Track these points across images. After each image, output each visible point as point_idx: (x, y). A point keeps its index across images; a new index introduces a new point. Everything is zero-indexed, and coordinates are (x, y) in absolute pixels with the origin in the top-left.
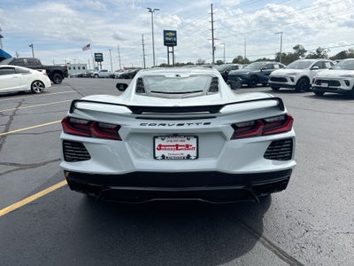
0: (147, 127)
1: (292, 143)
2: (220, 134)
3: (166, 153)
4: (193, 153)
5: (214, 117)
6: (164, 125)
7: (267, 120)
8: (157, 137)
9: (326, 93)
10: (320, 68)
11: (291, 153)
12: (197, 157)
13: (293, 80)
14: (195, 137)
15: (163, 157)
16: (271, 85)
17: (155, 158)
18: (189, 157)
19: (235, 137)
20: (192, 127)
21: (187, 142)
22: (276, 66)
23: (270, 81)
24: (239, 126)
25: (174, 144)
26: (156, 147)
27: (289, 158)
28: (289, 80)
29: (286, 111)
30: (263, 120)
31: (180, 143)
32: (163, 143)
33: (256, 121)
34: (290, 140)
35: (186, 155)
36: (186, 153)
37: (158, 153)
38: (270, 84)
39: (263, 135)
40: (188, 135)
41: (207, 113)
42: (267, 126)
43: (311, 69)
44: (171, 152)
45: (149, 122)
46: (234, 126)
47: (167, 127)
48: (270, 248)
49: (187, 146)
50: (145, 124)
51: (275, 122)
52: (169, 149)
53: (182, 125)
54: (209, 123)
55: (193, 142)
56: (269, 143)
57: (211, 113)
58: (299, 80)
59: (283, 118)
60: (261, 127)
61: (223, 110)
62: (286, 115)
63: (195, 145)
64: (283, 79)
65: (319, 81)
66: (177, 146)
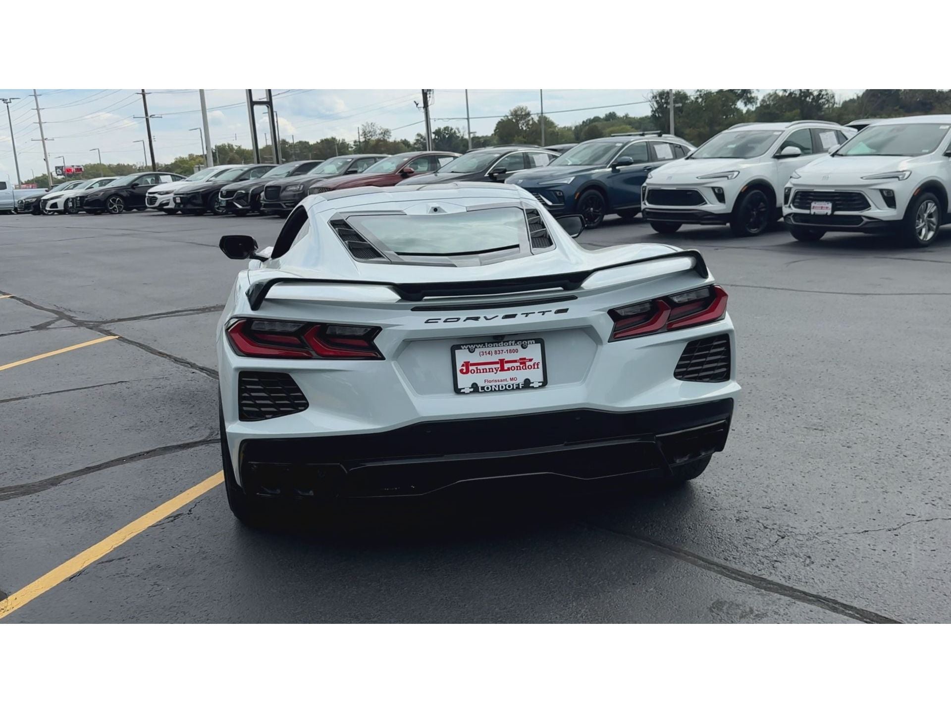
0: (441, 325)
1: (727, 345)
2: (586, 331)
3: (480, 379)
4: (536, 376)
5: (573, 298)
6: (477, 319)
7: (676, 300)
8: (459, 347)
9: (829, 235)
10: (805, 151)
11: (728, 367)
12: (545, 383)
13: (720, 196)
14: (537, 341)
15: (475, 388)
16: (651, 218)
17: (458, 391)
18: (527, 385)
19: (615, 336)
20: (531, 319)
21: (522, 353)
22: (663, 151)
23: (646, 205)
24: (622, 313)
25: (496, 358)
26: (459, 367)
27: (725, 376)
28: (709, 196)
29: (710, 279)
30: (667, 299)
31: (508, 357)
32: (474, 358)
33: (654, 302)
34: (724, 338)
35: (521, 381)
36: (520, 376)
37: (465, 382)
38: (648, 213)
39: (670, 328)
40: (522, 338)
41: (557, 291)
42: (677, 311)
43: (778, 156)
44: (491, 376)
45: (444, 315)
46: (612, 313)
47: (482, 323)
48: (709, 569)
49: (523, 361)
50: (435, 321)
51: (690, 302)
52: (485, 371)
53: (514, 316)
54: (565, 311)
55: (533, 352)
56: (684, 346)
57: (566, 288)
58: (741, 196)
59: (705, 294)
60: (666, 314)
61: (588, 284)
62: (711, 287)
63: (538, 358)
64: (690, 196)
65: (805, 197)
66: (502, 362)
